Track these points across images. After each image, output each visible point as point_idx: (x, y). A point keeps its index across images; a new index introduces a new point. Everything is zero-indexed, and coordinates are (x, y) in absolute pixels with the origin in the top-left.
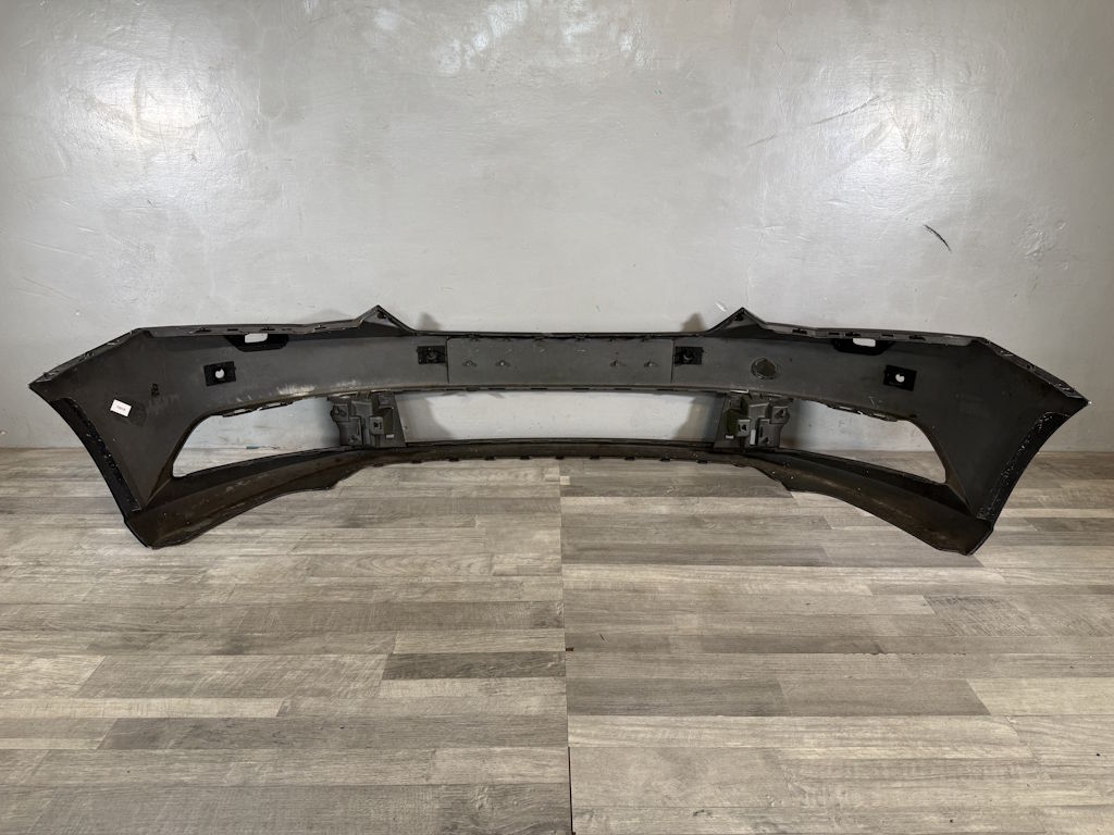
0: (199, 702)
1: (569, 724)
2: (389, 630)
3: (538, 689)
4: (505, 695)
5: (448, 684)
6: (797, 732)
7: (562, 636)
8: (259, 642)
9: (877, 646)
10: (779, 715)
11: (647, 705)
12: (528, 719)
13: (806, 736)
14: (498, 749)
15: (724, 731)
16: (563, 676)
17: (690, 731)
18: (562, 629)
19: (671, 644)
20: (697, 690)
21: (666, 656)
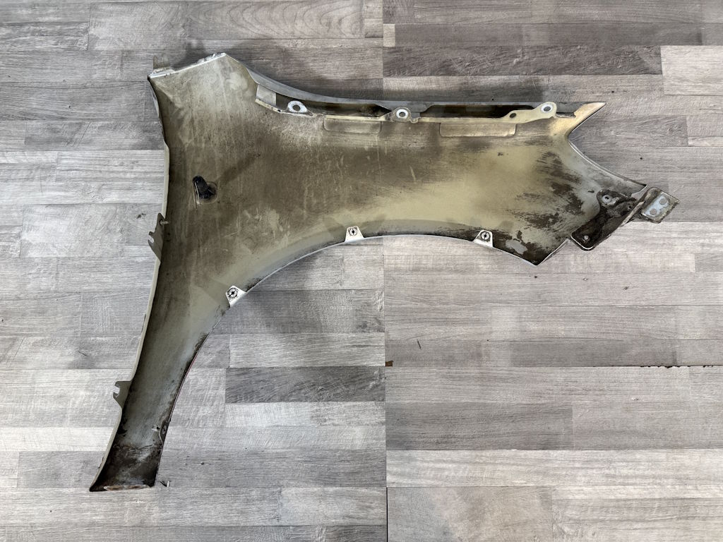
0: (77, 431)
1: (387, 461)
2: (222, 334)
3: (363, 418)
4: (334, 425)
5: (283, 410)
6: (573, 468)
7: (383, 344)
8: (106, 350)
10: (564, 448)
11: (455, 437)
12: (354, 455)
13: (581, 473)
14: (331, 489)
15: (514, 468)
16: (383, 400)
17: (486, 467)
18: (383, 334)
19: (483, 353)
20: (498, 418)
21: (477, 371)
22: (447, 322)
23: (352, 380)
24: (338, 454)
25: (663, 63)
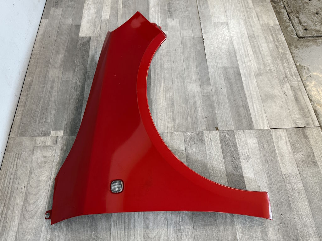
1: (259, 128)
3: (243, 139)
4: (249, 151)
5: (247, 176)
6: (246, 66)
7: (209, 132)
9: (198, 38)
10: (239, 69)
11: (243, 104)
12: (260, 142)
13: (247, 64)
14: (277, 152)
15: (250, 84)
16: (234, 131)
17: (252, 93)
18: (204, 132)
19: (206, 95)
20: (232, 90)
21: (214, 97)
22: (195, 107)
23: (227, 144)
24: (261, 149)
25: (86, 36)
